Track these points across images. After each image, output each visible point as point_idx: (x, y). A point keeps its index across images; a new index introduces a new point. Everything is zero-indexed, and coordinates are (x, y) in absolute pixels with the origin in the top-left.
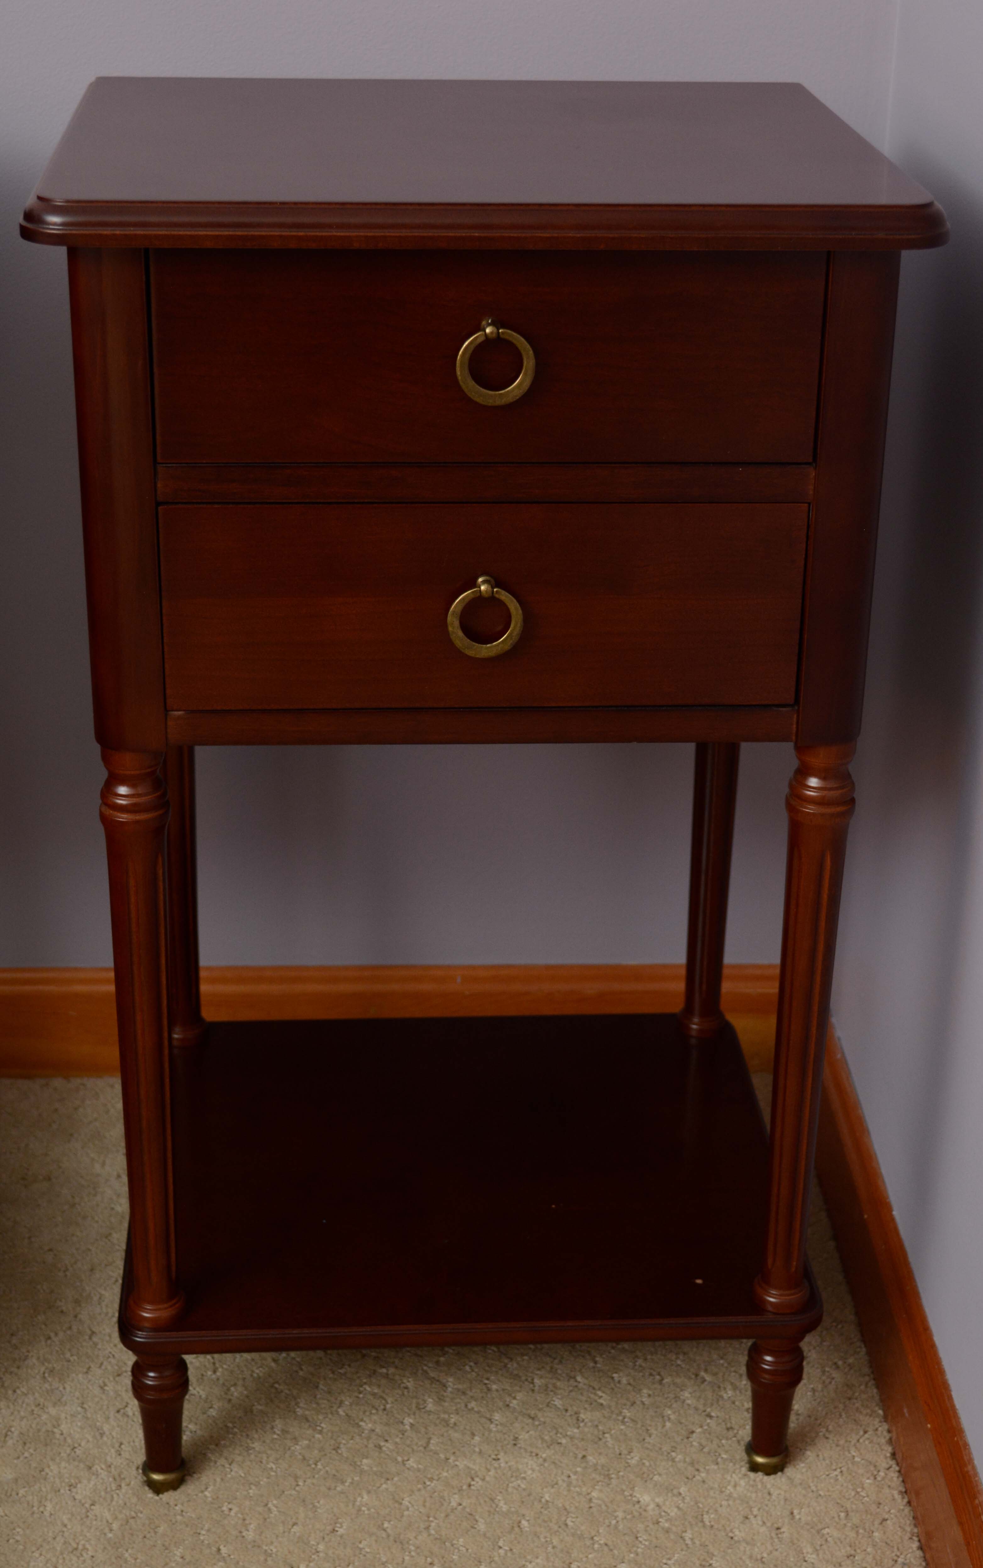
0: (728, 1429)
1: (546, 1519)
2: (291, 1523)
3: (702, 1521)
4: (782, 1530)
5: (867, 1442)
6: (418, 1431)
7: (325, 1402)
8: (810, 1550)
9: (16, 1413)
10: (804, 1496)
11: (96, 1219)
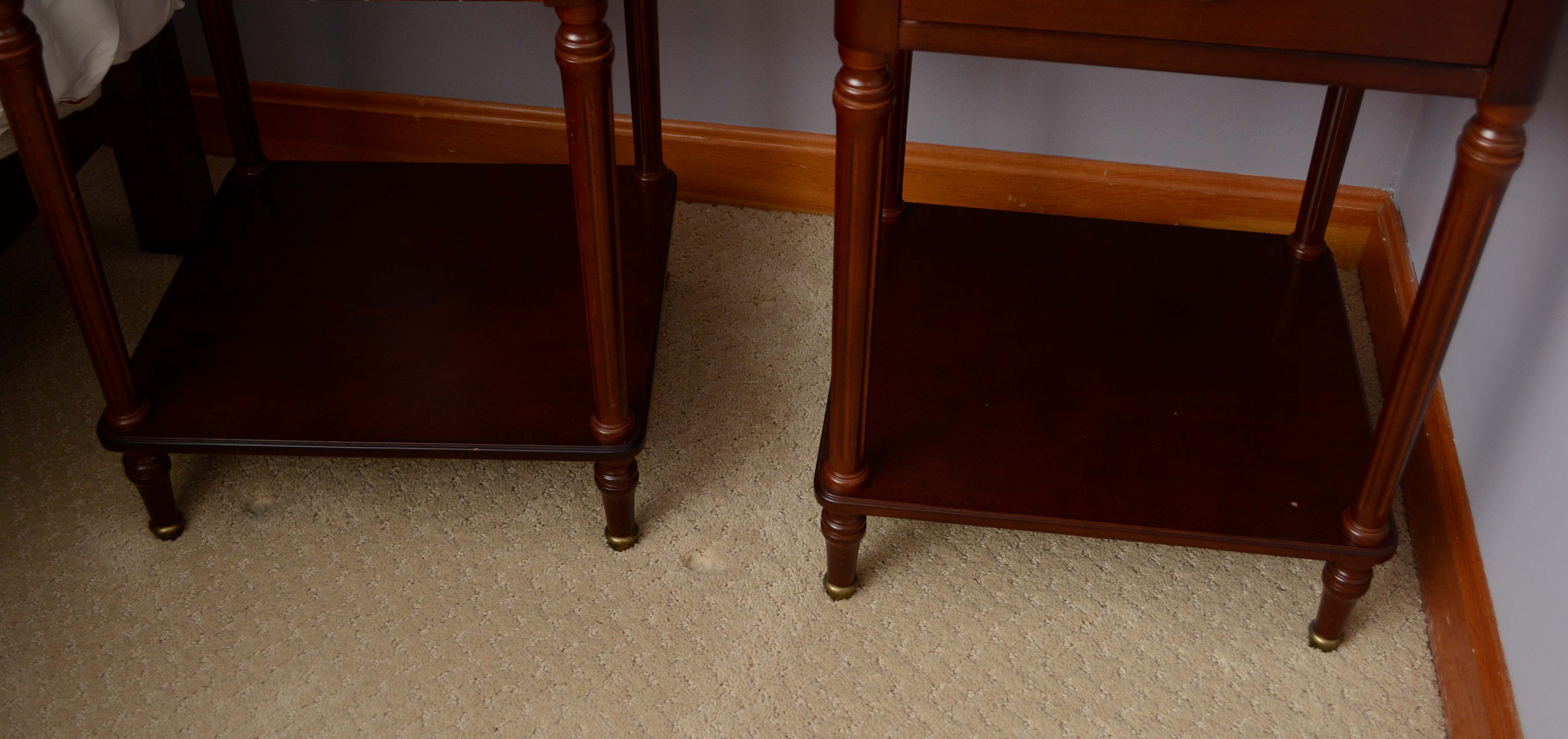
0: (1294, 603)
1: (1140, 670)
2: (936, 644)
3: (1268, 690)
4: (1333, 707)
5: (1408, 630)
6: (1043, 571)
7: (971, 533)
8: (1356, 731)
9: (732, 511)
10: (1354, 677)
11: (807, 342)
